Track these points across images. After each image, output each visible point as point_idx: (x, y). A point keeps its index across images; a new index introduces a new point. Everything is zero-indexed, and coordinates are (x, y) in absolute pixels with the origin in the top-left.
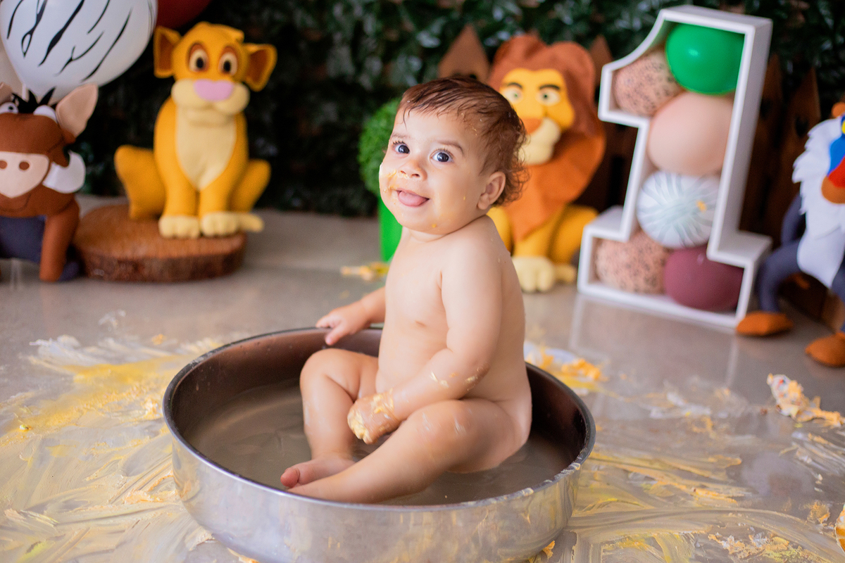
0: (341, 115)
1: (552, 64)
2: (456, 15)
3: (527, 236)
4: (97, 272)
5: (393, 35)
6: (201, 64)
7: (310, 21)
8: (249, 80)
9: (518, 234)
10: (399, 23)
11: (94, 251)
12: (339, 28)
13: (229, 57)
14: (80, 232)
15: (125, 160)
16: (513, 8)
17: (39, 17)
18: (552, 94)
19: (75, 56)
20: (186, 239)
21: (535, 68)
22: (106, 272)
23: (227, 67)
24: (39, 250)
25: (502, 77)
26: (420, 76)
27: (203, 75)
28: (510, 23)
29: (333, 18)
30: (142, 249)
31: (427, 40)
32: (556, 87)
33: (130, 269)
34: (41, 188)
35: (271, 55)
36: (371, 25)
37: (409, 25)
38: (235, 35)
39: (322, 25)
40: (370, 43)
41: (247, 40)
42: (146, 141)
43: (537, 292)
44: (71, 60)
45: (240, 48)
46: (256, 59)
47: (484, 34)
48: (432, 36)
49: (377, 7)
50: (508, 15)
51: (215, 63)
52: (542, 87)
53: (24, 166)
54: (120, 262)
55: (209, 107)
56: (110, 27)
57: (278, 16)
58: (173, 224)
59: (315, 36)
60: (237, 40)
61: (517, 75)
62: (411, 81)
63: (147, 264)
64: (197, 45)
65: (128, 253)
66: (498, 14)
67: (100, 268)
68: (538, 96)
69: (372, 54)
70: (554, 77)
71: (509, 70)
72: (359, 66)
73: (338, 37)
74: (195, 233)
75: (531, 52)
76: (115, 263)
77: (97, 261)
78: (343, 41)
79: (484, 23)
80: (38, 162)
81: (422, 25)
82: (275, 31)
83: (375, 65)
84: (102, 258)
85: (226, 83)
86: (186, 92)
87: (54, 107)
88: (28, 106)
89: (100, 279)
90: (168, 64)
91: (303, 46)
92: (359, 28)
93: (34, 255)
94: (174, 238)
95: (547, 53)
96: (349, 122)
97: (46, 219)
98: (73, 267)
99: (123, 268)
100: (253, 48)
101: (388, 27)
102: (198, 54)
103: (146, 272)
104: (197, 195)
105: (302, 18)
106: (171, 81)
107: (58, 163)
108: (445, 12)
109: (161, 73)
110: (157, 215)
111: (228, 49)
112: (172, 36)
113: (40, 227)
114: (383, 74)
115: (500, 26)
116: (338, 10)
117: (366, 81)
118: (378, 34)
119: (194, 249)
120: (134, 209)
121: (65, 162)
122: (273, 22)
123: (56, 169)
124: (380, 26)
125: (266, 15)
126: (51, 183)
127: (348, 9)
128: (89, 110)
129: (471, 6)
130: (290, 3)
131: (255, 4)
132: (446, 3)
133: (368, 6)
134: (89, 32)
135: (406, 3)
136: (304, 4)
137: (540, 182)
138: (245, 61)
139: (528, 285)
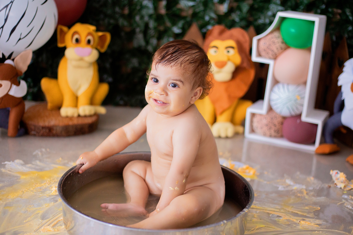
0: (140, 64)
1: (231, 37)
2: (189, 19)
3: (222, 113)
4: (33, 132)
5: (162, 28)
6: (77, 41)
7: (126, 23)
8: (99, 48)
9: (218, 112)
10: (164, 23)
11: (32, 123)
12: (138, 26)
13: (90, 37)
14: (25, 116)
15: (46, 84)
16: (213, 15)
17: (6, 20)
18: (231, 50)
19: (22, 37)
21: (223, 40)
22: (37, 132)
23: (89, 42)
24: (7, 123)
25: (209, 44)
27: (78, 45)
28: (212, 22)
29: (135, 22)
30: (52, 122)
31: (176, 30)
32: (232, 48)
33: (47, 131)
34: (7, 95)
35: (108, 37)
36: (152, 24)
37: (168, 24)
38: (92, 28)
39: (131, 25)
40: (152, 32)
41: (98, 30)
42: (54, 76)
43: (227, 138)
44: (20, 39)
45: (94, 34)
46: (102, 39)
47: (202, 27)
48: (179, 28)
49: (154, 16)
50: (211, 18)
51: (84, 40)
52: (227, 48)
54: (43, 128)
55: (81, 59)
56: (37, 24)
57: (112, 21)
58: (66, 111)
59: (128, 29)
60: (93, 30)
61: (216, 43)
63: (55, 128)
64: (76, 33)
65: (47, 124)
66: (207, 18)
67: (34, 130)
68: (225, 52)
69: (153, 37)
70: (232, 43)
71: (212, 41)
72: (147, 42)
73: (138, 30)
74: (76, 115)
75: (221, 33)
76: (41, 128)
77: (33, 127)
78: (141, 31)
79: (201, 22)
80: (6, 84)
81: (174, 24)
82: (111, 27)
83: (154, 41)
84: (35, 126)
85: (88, 49)
86: (71, 53)
87: (13, 60)
88: (2, 60)
89: (34, 135)
90: (63, 41)
91: (123, 34)
92: (147, 25)
93: (5, 125)
94: (67, 117)
95: (229, 33)
96: (143, 66)
97: (10, 109)
98: (22, 130)
99: (44, 130)
100: (100, 34)
101: (159, 25)
102: (76, 36)
103: (54, 132)
104: (77, 98)
105: (122, 22)
106: (65, 48)
107: (15, 84)
108: (184, 18)
109: (60, 45)
110: (59, 107)
111: (89, 34)
112: (65, 29)
113: (8, 113)
114: (158, 45)
115: (208, 23)
116: (137, 18)
117: (150, 49)
118: (155, 28)
119: (76, 122)
120: (49, 105)
121: (18, 84)
122: (109, 24)
123: (14, 87)
124: (156, 24)
125: (106, 21)
126: (12, 93)
127: (142, 17)
128: (29, 61)
129: (195, 15)
130: (117, 16)
131: (102, 16)
132: (184, 14)
133: (150, 16)
134: (28, 26)
135: (167, 14)
136: (123, 16)
137: (227, 90)
138: (97, 39)
139: (223, 135)
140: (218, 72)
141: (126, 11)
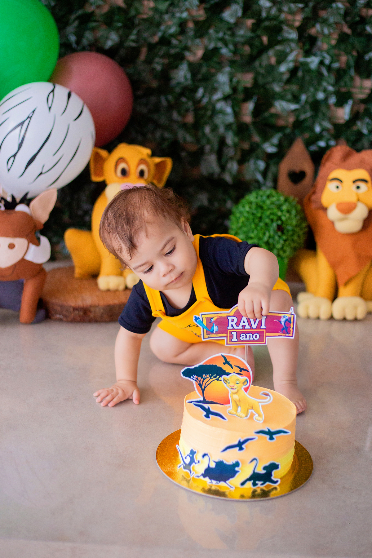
0: (210, 201)
1: (361, 165)
2: (288, 131)
3: (346, 284)
4: (57, 316)
5: (246, 146)
6: (124, 172)
7: (189, 138)
8: (155, 182)
9: (341, 282)
10: (250, 136)
11: (56, 301)
12: (209, 141)
13: (143, 167)
15: (71, 238)
16: (327, 125)
17: (20, 146)
18: (362, 185)
19: (44, 171)
20: (116, 291)
21: (349, 169)
22: (65, 316)
23: (142, 173)
24: (20, 302)
25: (328, 175)
26: (265, 174)
27: (125, 179)
28: (325, 134)
29: (204, 134)
30: (88, 299)
31: (270, 149)
32: (365, 181)
33: (81, 313)
34: (23, 262)
35: (169, 163)
36: (230, 139)
37: (257, 138)
38: (146, 152)
39: (198, 141)
40: (230, 152)
43: (356, 320)
44: (41, 174)
45: (149, 160)
46: (160, 167)
47: (308, 143)
48: (273, 145)
49: (234, 127)
50: (324, 129)
51: (134, 172)
52: (354, 182)
53: (11, 246)
54: (75, 309)
56: (67, 151)
57: (167, 135)
58: (107, 281)
59: (193, 148)
60: (148, 155)
61: (337, 174)
62: (260, 177)
63: (93, 309)
64: (121, 160)
65: (80, 303)
66: (318, 129)
67: (60, 313)
69: (232, 158)
70: (363, 174)
71: (332, 170)
72: (223, 167)
73: (208, 148)
74: (122, 287)
76: (71, 309)
77: (58, 308)
78: (211, 151)
79: (307, 135)
80: (21, 243)
81: (266, 138)
82: (165, 145)
83: (233, 166)
84: (62, 306)
87: (28, 205)
88: (11, 205)
89: (60, 320)
90: (100, 172)
91: (183, 154)
92: (222, 142)
93: (17, 307)
94: (108, 290)
95: (357, 157)
96: (216, 205)
97: (25, 282)
98: (42, 313)
99: (77, 312)
100: (157, 160)
101: (242, 139)
102: (122, 166)
103: (92, 315)
105: (184, 136)
106: (104, 184)
107: (33, 243)
108: (281, 129)
109: (96, 179)
110: (95, 276)
111: (142, 161)
112: (103, 153)
113: (20, 287)
114: (239, 172)
115: (320, 137)
116: (207, 130)
117: (228, 178)
118: (235, 145)
119: (122, 299)
120: (78, 272)
121: (37, 243)
122: (163, 139)
123: (33, 247)
124: (236, 140)
125: (158, 134)
126: (29, 257)
127: (215, 128)
128: (51, 207)
129: (298, 124)
130: (175, 126)
131: (151, 127)
132: (281, 123)
133: (228, 127)
134: (54, 155)
135: (254, 123)
136: (184, 126)
137: (354, 246)
138: (152, 168)
139: (350, 317)
140: (342, 220)
141: (190, 119)
